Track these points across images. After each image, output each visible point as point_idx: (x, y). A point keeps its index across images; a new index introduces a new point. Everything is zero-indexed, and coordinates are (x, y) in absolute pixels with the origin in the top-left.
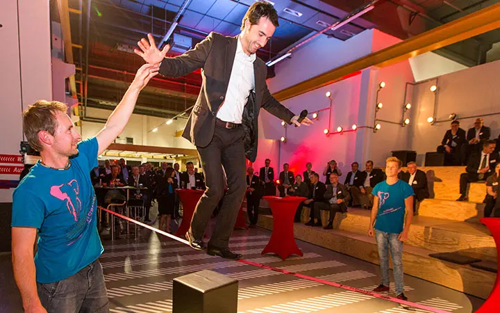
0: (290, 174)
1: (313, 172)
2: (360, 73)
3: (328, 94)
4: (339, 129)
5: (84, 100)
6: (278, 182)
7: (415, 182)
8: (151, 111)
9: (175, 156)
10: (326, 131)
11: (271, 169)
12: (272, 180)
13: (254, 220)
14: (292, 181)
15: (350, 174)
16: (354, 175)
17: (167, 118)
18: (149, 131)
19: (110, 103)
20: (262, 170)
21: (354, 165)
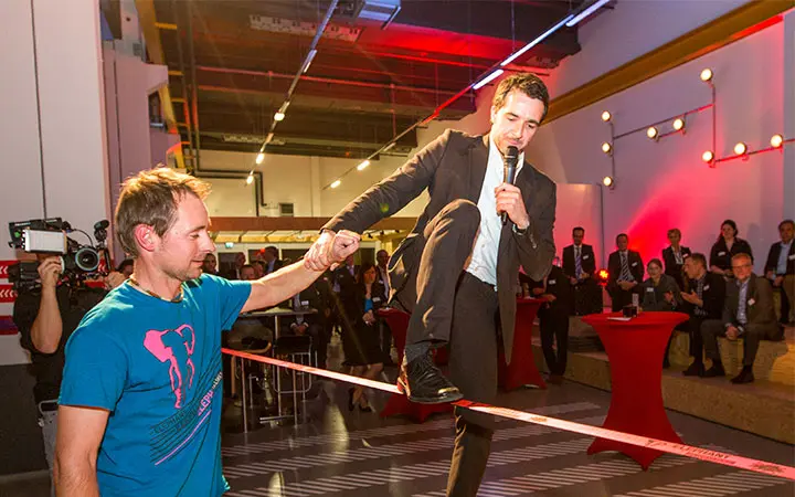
0: (634, 256)
1: (685, 250)
2: (780, 19)
3: (706, 75)
4: (740, 149)
5: (194, 136)
6: (604, 274)
8: (325, 147)
9: (378, 234)
10: (707, 156)
11: (587, 249)
12: (591, 273)
13: (558, 366)
14: (637, 273)
15: (776, 249)
16: (786, 249)
17: (360, 157)
18: (325, 188)
19: (244, 139)
20: (568, 251)
21: (786, 227)
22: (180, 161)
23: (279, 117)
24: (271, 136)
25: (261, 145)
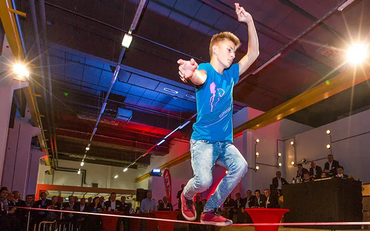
5: (55, 154)
7: (269, 203)
17: (124, 167)
18: (112, 178)
19: (78, 157)
22: (48, 163)
23: (88, 149)
24: (85, 155)
25: (82, 159)
